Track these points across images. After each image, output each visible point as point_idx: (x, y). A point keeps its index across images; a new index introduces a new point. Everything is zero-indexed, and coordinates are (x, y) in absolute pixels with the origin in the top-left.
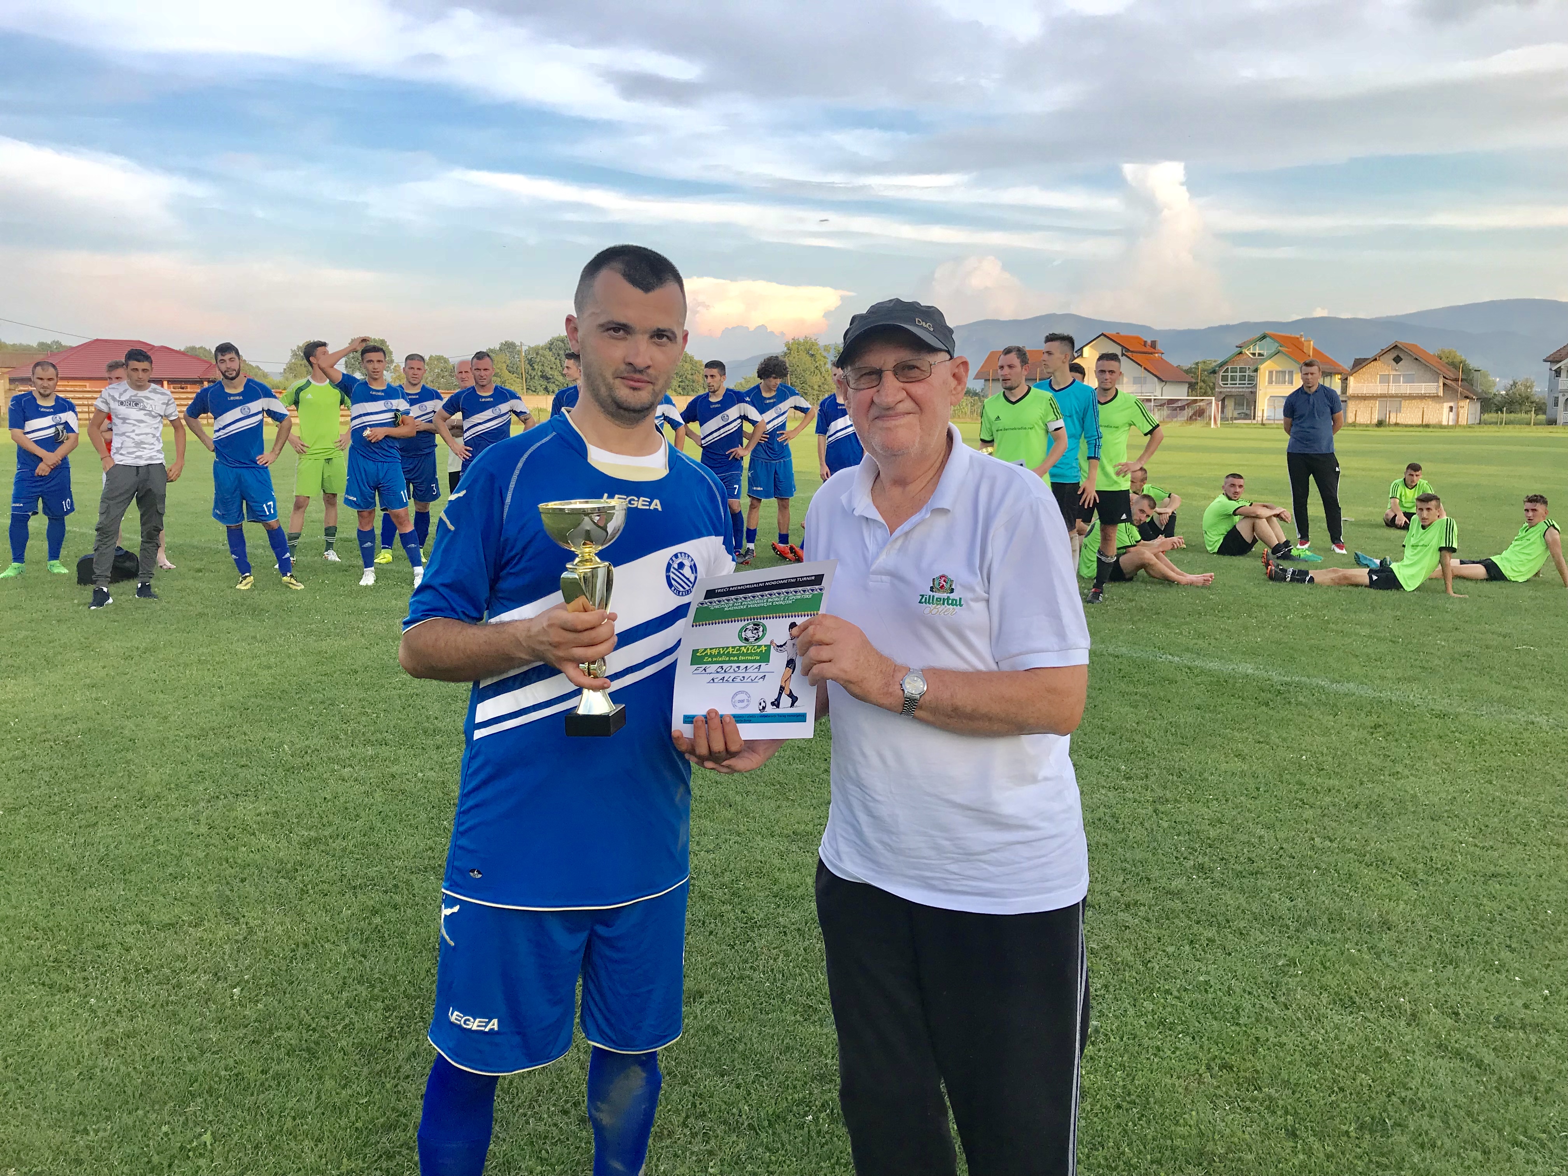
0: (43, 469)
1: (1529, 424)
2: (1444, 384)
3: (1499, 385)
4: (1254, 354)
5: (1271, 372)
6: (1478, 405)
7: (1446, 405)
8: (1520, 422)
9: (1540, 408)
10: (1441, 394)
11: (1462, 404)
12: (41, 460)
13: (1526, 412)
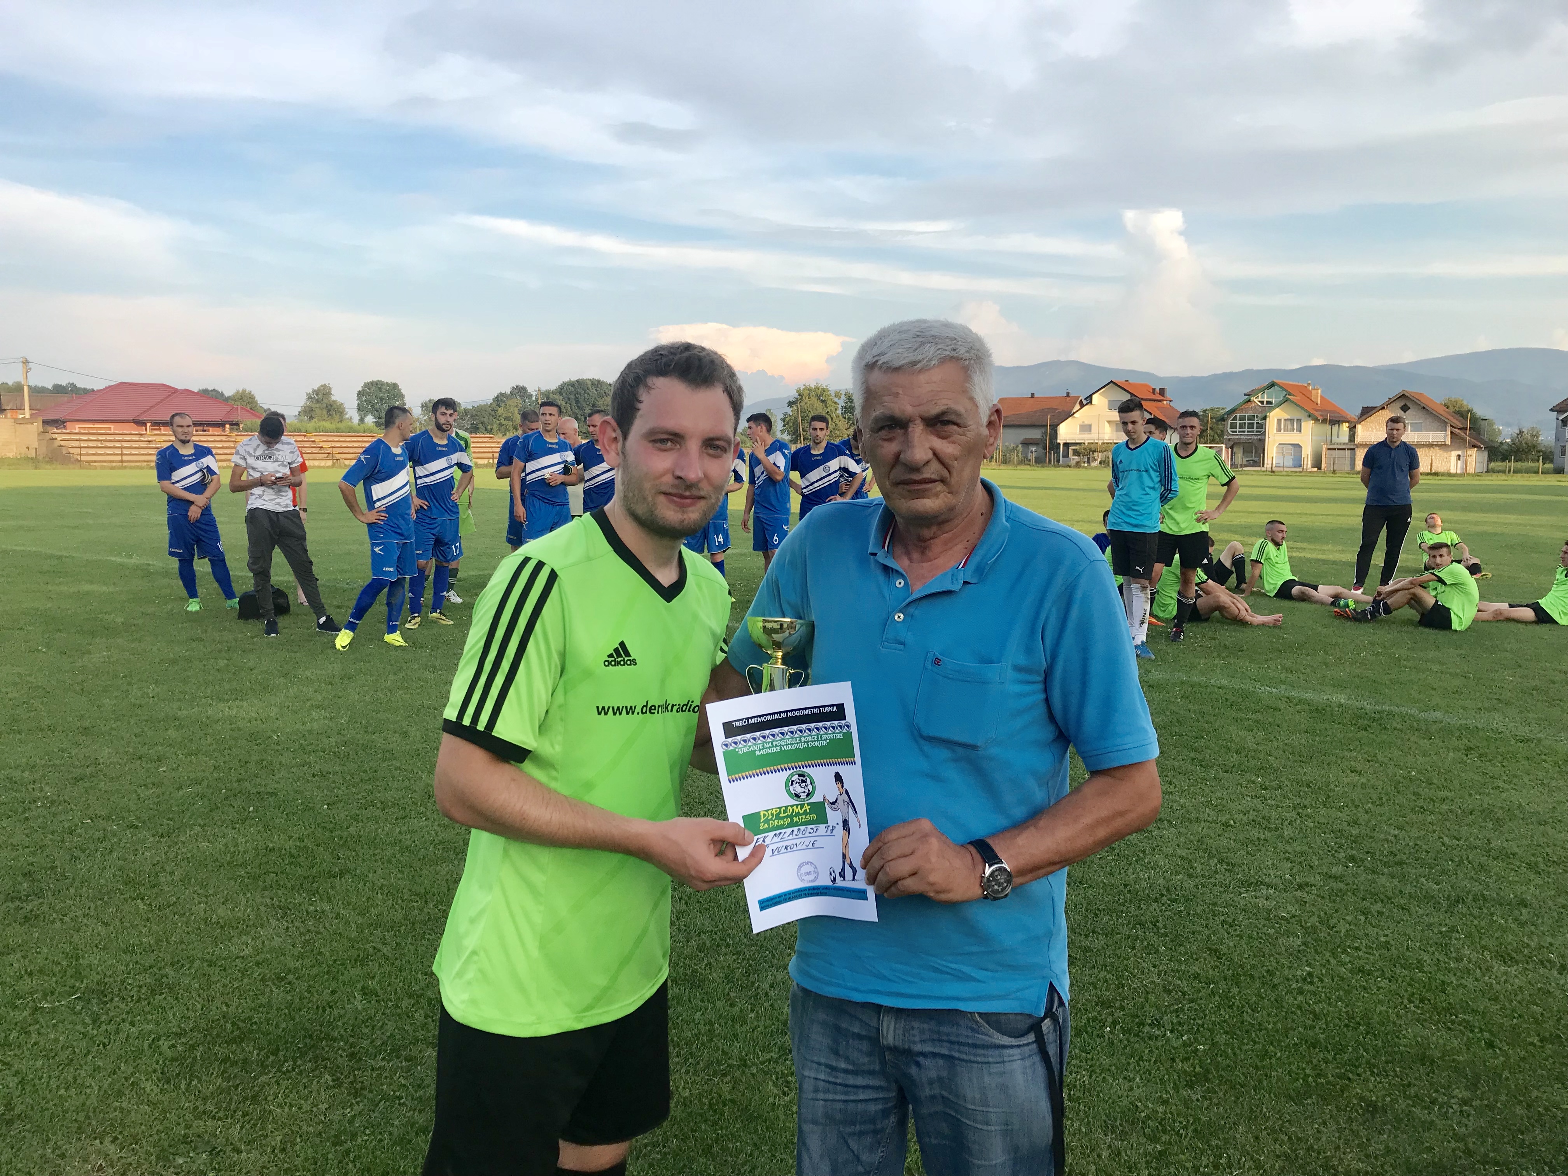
0: (194, 513)
1: (1536, 472)
2: (1452, 433)
3: (1506, 434)
4: (1261, 402)
5: (1279, 421)
6: (1485, 453)
7: (1455, 454)
8: (1528, 471)
9: (1547, 457)
10: (1449, 442)
11: (1469, 452)
12: (190, 503)
13: (1535, 461)
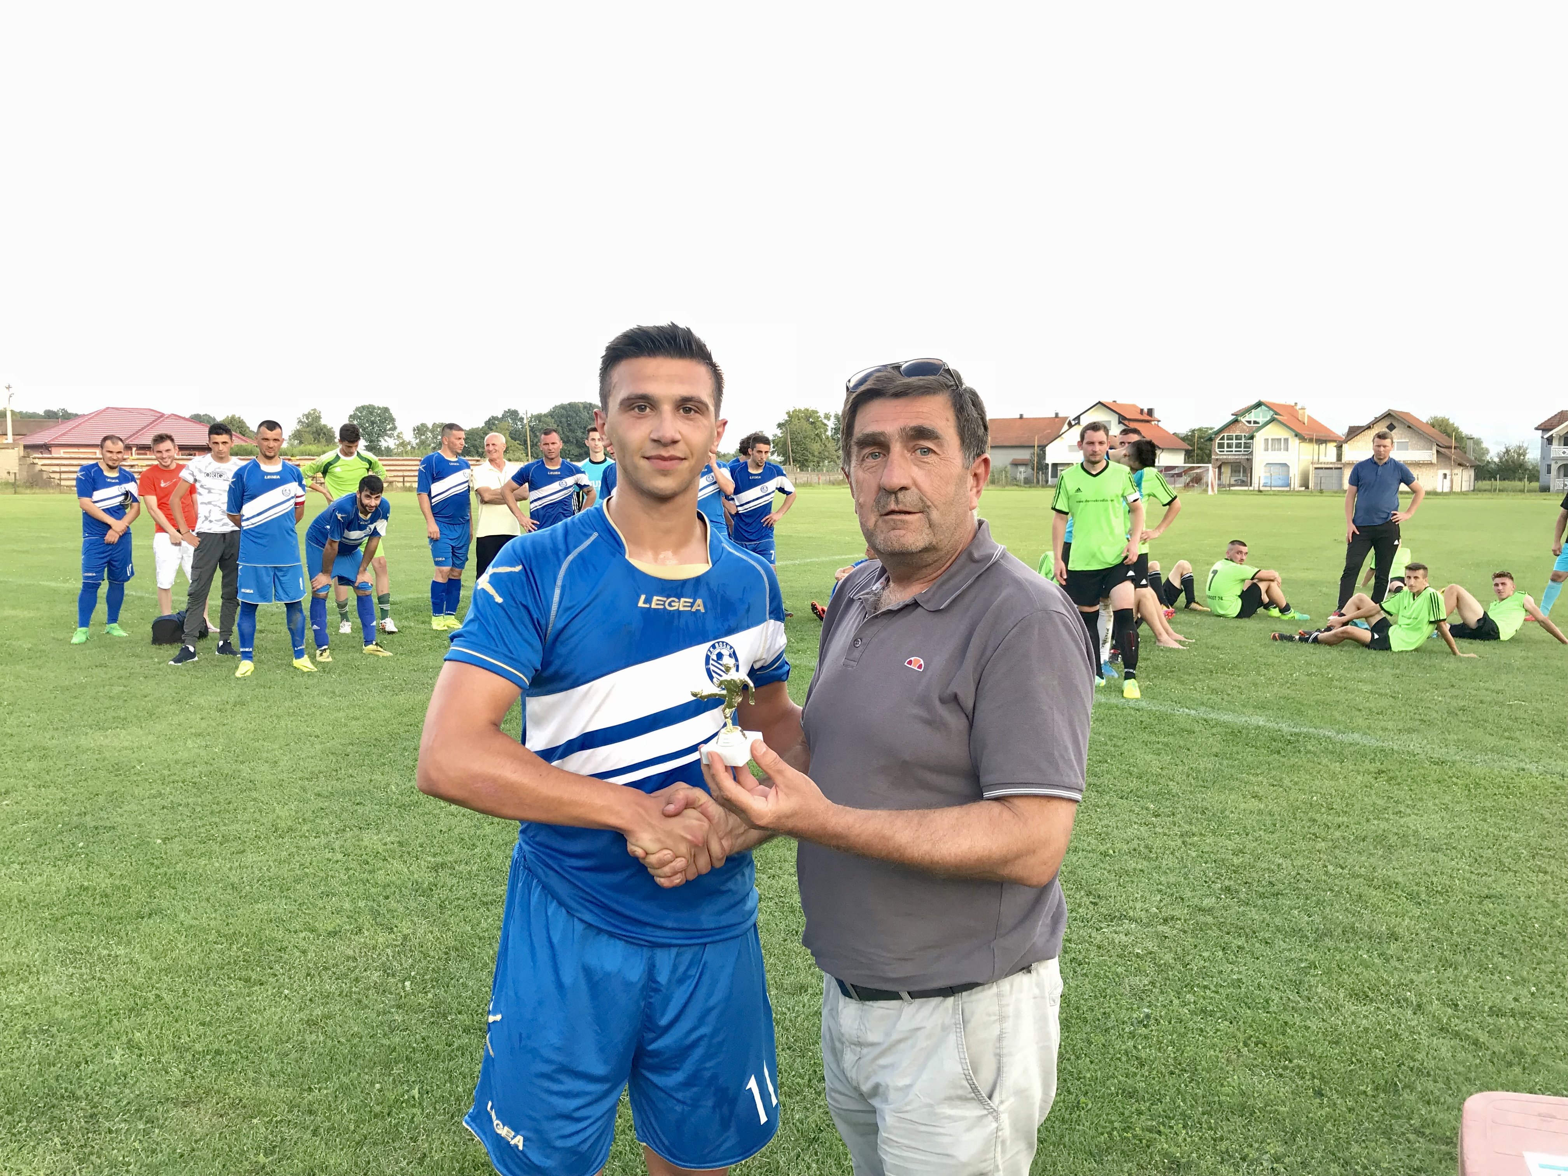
0: (112, 537)
1: (1522, 491)
2: (1438, 451)
3: (1494, 453)
4: (1249, 422)
5: (1266, 440)
6: (1472, 473)
7: (1441, 472)
8: (1514, 491)
9: (1534, 476)
10: (1435, 461)
11: (1456, 471)
12: (109, 527)
13: (1520, 480)
